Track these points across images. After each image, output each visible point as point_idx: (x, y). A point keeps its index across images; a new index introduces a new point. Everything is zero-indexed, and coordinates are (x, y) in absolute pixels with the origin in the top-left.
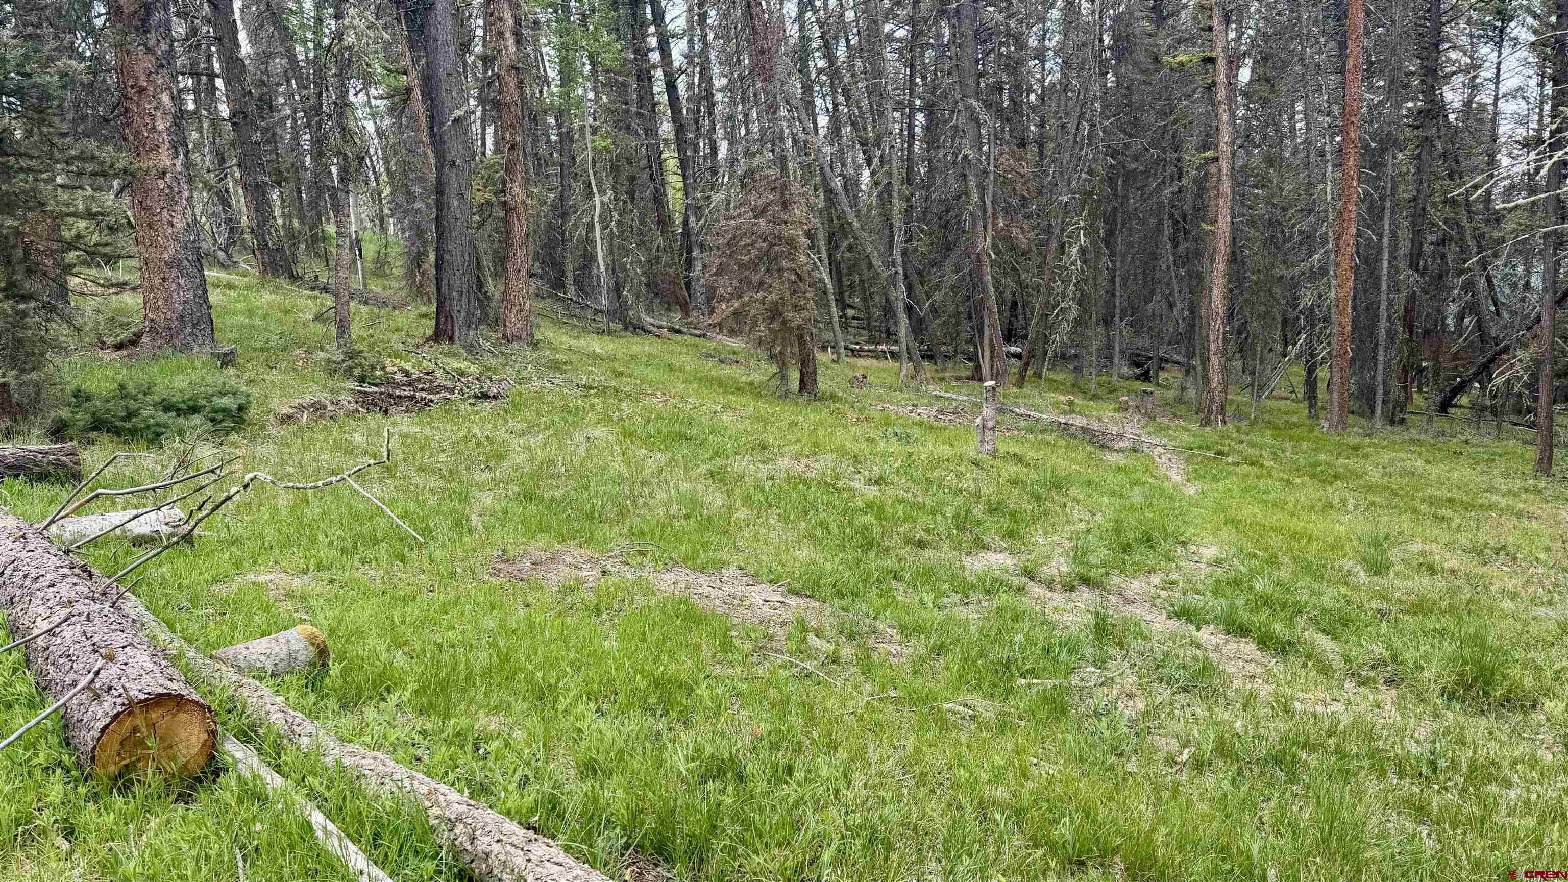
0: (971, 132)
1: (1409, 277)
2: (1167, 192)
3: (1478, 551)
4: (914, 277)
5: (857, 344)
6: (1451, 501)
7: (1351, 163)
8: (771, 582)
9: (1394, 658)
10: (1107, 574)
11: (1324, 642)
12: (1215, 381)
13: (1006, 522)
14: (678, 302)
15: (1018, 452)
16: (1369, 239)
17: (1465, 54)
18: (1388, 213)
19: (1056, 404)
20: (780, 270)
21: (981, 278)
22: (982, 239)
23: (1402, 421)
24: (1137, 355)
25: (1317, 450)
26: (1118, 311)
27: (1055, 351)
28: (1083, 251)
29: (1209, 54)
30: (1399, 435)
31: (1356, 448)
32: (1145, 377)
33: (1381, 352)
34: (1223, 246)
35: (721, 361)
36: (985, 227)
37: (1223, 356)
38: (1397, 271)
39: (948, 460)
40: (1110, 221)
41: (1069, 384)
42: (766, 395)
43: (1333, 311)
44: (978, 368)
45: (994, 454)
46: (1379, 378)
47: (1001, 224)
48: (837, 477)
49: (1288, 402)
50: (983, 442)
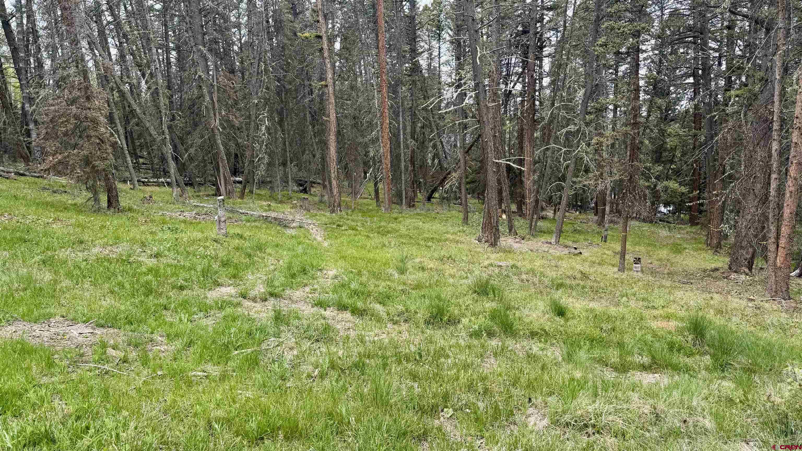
0: (202, 63)
1: (412, 143)
2: (307, 100)
3: (441, 259)
4: (177, 141)
5: (146, 178)
6: (432, 238)
7: (384, 91)
8: (84, 322)
9: (407, 310)
10: (284, 290)
11: (378, 307)
12: (335, 191)
13: (231, 270)
14: (22, 157)
15: (240, 233)
16: (394, 125)
17: (426, 43)
18: (401, 114)
19: (261, 207)
20: (89, 137)
21: (215, 141)
22: (213, 121)
23: (414, 206)
24: (301, 181)
25: (380, 221)
26: (289, 159)
27: (259, 179)
28: (268, 129)
29: (319, 34)
30: (413, 212)
31: (396, 219)
32: (305, 191)
33: (403, 176)
34: (333, 128)
35: (55, 192)
36: (215, 115)
37: (338, 179)
38: (406, 140)
39: (199, 240)
40: (280, 113)
41: (268, 196)
42: (85, 211)
43: (382, 158)
44: (218, 189)
45: (226, 235)
46: (403, 187)
47: (223, 113)
48: (130, 256)
49: (368, 200)
50: (220, 229)
